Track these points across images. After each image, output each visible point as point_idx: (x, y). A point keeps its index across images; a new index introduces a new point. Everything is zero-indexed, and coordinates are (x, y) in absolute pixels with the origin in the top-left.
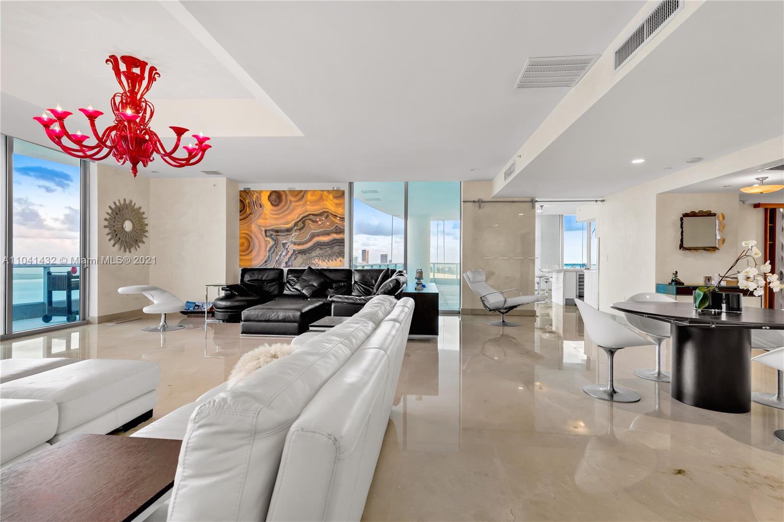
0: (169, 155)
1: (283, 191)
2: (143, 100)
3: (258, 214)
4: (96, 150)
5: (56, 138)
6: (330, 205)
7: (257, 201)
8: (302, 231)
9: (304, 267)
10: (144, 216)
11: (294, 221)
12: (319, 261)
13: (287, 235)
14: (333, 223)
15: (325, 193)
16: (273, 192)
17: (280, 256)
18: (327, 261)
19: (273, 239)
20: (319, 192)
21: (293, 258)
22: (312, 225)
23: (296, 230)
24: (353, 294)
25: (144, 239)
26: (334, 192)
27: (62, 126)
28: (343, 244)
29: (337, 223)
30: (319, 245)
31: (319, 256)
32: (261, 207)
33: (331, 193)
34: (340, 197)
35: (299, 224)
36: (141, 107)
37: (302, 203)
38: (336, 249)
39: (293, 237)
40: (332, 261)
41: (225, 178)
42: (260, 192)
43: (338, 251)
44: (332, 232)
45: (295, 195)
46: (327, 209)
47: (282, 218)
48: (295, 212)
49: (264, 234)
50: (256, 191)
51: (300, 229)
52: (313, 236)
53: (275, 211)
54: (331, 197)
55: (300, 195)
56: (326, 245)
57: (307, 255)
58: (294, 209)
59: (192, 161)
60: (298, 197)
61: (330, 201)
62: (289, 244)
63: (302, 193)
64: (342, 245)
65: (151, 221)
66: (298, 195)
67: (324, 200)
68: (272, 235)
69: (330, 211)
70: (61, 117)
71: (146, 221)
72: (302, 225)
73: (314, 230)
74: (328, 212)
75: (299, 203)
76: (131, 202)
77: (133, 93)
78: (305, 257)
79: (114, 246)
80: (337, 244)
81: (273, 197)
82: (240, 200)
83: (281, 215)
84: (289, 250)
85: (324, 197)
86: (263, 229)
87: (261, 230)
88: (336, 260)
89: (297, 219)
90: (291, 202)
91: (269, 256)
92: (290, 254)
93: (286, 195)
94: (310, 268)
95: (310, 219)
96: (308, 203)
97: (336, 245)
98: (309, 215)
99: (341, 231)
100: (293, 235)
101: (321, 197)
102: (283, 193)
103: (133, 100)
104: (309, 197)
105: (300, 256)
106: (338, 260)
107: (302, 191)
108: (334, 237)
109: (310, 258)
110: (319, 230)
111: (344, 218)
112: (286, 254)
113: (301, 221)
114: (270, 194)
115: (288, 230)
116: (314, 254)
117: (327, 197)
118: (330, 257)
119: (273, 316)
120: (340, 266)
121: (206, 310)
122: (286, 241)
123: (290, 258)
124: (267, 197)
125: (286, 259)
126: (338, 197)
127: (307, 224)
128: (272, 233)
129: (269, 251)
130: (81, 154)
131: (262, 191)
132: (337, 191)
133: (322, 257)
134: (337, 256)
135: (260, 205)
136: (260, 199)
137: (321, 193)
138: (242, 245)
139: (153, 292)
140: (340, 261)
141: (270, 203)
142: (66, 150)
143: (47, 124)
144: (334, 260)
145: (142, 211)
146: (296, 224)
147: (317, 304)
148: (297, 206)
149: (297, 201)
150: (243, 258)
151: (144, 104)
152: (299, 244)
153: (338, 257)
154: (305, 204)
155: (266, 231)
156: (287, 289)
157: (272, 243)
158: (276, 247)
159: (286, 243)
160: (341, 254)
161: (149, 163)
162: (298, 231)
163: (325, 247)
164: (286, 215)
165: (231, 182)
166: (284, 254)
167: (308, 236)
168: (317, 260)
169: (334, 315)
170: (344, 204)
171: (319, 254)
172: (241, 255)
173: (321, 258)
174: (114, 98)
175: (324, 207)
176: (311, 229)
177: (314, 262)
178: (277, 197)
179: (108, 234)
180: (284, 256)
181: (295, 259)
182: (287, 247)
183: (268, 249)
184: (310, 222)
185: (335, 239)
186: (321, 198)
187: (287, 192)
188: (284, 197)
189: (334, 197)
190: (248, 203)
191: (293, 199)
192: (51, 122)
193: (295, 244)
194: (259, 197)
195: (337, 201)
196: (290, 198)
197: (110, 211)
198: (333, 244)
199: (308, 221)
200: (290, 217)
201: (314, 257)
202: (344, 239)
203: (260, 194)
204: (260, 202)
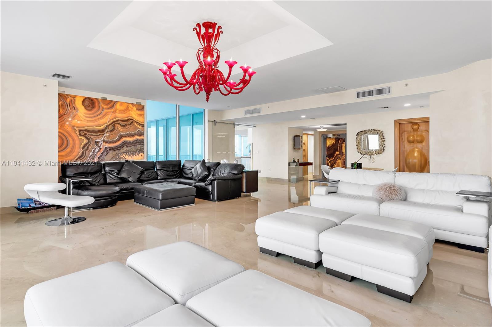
1: (97, 99)
3: (72, 115)
6: (134, 114)
7: (70, 104)
8: (113, 133)
9: (114, 160)
11: (106, 124)
12: (126, 156)
13: (99, 135)
14: (136, 128)
15: (131, 105)
16: (86, 99)
17: (94, 152)
18: (131, 156)
19: (87, 138)
20: (126, 104)
21: (105, 153)
22: (120, 129)
23: (107, 131)
26: (137, 105)
28: (143, 143)
29: (139, 128)
30: (125, 144)
31: (126, 153)
32: (75, 110)
33: (135, 106)
35: (110, 127)
37: (112, 110)
38: (139, 146)
39: (105, 137)
40: (136, 155)
41: (57, 81)
42: (74, 97)
43: (140, 148)
44: (135, 135)
45: (107, 103)
46: (132, 117)
47: (94, 121)
48: (107, 117)
49: (78, 134)
50: (70, 96)
51: (111, 131)
52: (121, 137)
53: (89, 114)
54: (135, 108)
55: (112, 104)
56: (131, 144)
57: (117, 151)
58: (105, 115)
60: (109, 106)
61: (134, 112)
62: (101, 142)
63: (113, 103)
64: (142, 144)
66: (108, 104)
67: (129, 110)
68: (86, 134)
69: (134, 119)
72: (113, 128)
73: (122, 132)
74: (132, 120)
75: (110, 110)
78: (115, 153)
80: (139, 143)
81: (87, 103)
83: (94, 119)
84: (101, 147)
85: (129, 108)
86: (77, 129)
87: (75, 129)
88: (138, 155)
89: (108, 122)
90: (103, 109)
91: (83, 153)
92: (102, 151)
93: (99, 103)
94: (119, 162)
95: (119, 124)
96: (117, 111)
97: (139, 144)
98: (118, 120)
99: (142, 134)
100: (105, 135)
101: (128, 107)
102: (96, 101)
104: (118, 106)
105: (111, 152)
106: (140, 155)
107: (112, 101)
108: (137, 138)
109: (119, 154)
110: (126, 132)
111: (144, 125)
112: (99, 151)
113: (112, 125)
114: (84, 100)
115: (102, 131)
116: (122, 150)
117: (132, 109)
118: (134, 153)
120: (142, 159)
122: (99, 140)
123: (102, 153)
124: (81, 102)
125: (99, 155)
126: (140, 109)
127: (116, 128)
128: (85, 132)
129: (83, 148)
131: (76, 96)
132: (139, 105)
133: (128, 152)
134: (139, 152)
135: (74, 108)
136: (74, 102)
137: (128, 104)
140: (141, 155)
141: (83, 107)
144: (137, 155)
146: (107, 127)
148: (108, 112)
149: (108, 109)
152: (110, 143)
153: (139, 153)
154: (115, 112)
155: (80, 131)
157: (86, 141)
158: (89, 145)
159: (99, 142)
160: (142, 151)
162: (109, 132)
163: (131, 145)
164: (99, 119)
166: (97, 150)
167: (118, 137)
168: (124, 155)
170: (144, 115)
171: (126, 150)
173: (127, 153)
175: (130, 115)
176: (120, 131)
177: (122, 157)
178: (90, 103)
180: (97, 153)
181: (106, 155)
182: (99, 145)
183: (82, 146)
184: (119, 126)
185: (137, 140)
186: (127, 109)
187: (100, 100)
188: (97, 104)
189: (137, 109)
191: (105, 107)
193: (106, 142)
194: (73, 101)
195: (139, 112)
196: (102, 105)
198: (136, 143)
199: (117, 125)
200: (102, 121)
201: (122, 153)
202: (144, 140)
203: (74, 98)
204: (74, 105)
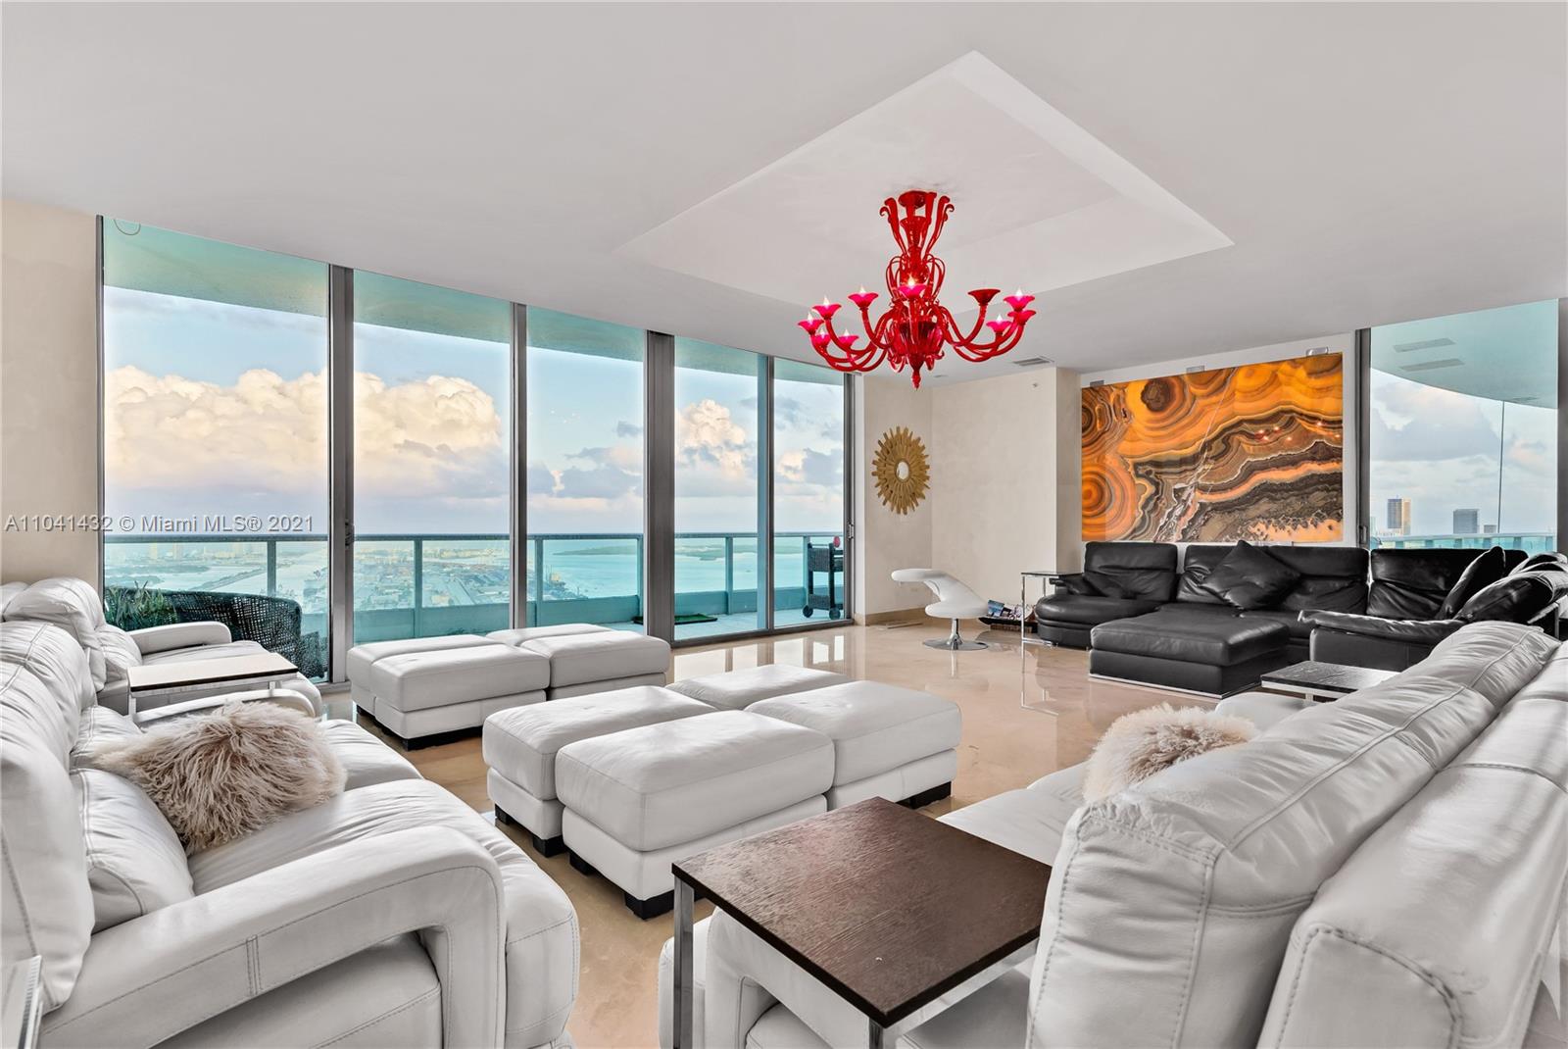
0: (966, 343)
1: (1177, 377)
2: (929, 257)
3: (1119, 431)
4: (868, 354)
5: (820, 346)
6: (1299, 394)
7: (1117, 405)
8: (1222, 461)
9: (1227, 541)
10: (925, 453)
11: (1203, 440)
12: (1267, 527)
13: (1185, 471)
14: (1307, 436)
15: (1285, 367)
16: (1151, 383)
17: (1170, 516)
18: (1289, 528)
19: (1152, 481)
20: (1268, 367)
21: (1200, 520)
22: (1247, 446)
23: (1207, 458)
24: (1370, 610)
25: (925, 492)
26: (1309, 362)
27: (829, 328)
28: (1337, 486)
29: (1321, 436)
30: (1266, 490)
31: (1268, 517)
32: (1126, 416)
33: (1301, 364)
34: (1328, 371)
35: (1214, 445)
36: (927, 270)
37: (1222, 396)
38: (1318, 498)
39: (1199, 475)
40: (1306, 526)
41: (1055, 369)
42: (1123, 387)
43: (1322, 503)
44: (1304, 460)
45: (1203, 381)
46: (1290, 403)
47: (1173, 435)
48: (1204, 420)
49: (1133, 472)
50: (1115, 386)
51: (1216, 458)
52: (1251, 470)
53: (1157, 421)
54: (1301, 373)
55: (1217, 381)
56: (1287, 491)
57: (1237, 515)
58: (1201, 413)
59: (1002, 347)
60: (1212, 387)
61: (1303, 385)
62: (1189, 490)
63: (1223, 376)
64: (1334, 490)
65: (934, 460)
66: (1209, 381)
67: (1280, 384)
68: (1150, 472)
69: (1298, 409)
70: (827, 313)
71: (927, 461)
72: (1223, 447)
73: (1254, 456)
74: (1292, 411)
75: (1214, 399)
76: (906, 430)
77: (915, 249)
78: (1229, 519)
79: (884, 504)
80: (1320, 487)
81: (1152, 394)
82: (1083, 407)
83: (1170, 430)
84: (1189, 503)
85: (1280, 375)
86: (1130, 461)
87: (1126, 463)
88: (1315, 526)
89: (1210, 433)
90: (1194, 398)
91: (1143, 518)
92: (1191, 514)
93: (1183, 385)
94: (1243, 544)
95: (1242, 433)
96: (1238, 395)
97: (1318, 490)
98: (1240, 423)
99: (1335, 455)
100: (1200, 470)
101: (1274, 376)
102: (1174, 381)
103: (915, 263)
104: (1240, 381)
105: (1217, 516)
106: (1324, 525)
107: (1221, 370)
108: (1309, 470)
109: (1243, 522)
110: (1268, 455)
111: (1340, 422)
112: (1184, 513)
113: (1220, 439)
114: (1146, 387)
115: (1194, 459)
116: (1252, 511)
117: (1290, 376)
118: (1299, 518)
119: (1158, 644)
120: (1330, 540)
121: (1021, 619)
122: (1183, 485)
123: (1193, 521)
124: (1140, 396)
125: (1184, 523)
126: (1322, 372)
127: (1235, 445)
128: (1149, 468)
129: (1144, 508)
130: (848, 365)
131: (1127, 384)
132: (1319, 357)
133: (1275, 518)
134: (1318, 515)
135: (1125, 413)
136: (1124, 399)
137: (1275, 367)
138: (1087, 495)
139: (937, 581)
140: (1330, 527)
141: (1145, 406)
142: (832, 361)
143: (811, 329)
144: (1311, 526)
145: (921, 444)
146: (1207, 446)
147: (1267, 629)
148: (1209, 405)
149: (1209, 395)
150: (1088, 521)
151: (930, 265)
152: (1215, 490)
153: (1321, 518)
154: (1232, 399)
155: (1136, 465)
156: (1186, 588)
157: (1150, 489)
158: (1158, 499)
159: (1183, 490)
160: (1334, 510)
161: (936, 361)
162: (1213, 461)
163: (1285, 495)
164: (1183, 427)
165: (1066, 374)
166: (1178, 512)
167: (1239, 472)
168: (1262, 526)
169: (1318, 659)
170: (1341, 386)
171: (1268, 511)
172: (1084, 516)
173: (1273, 520)
174: (890, 267)
175: (1282, 399)
176: (1244, 454)
177: (1254, 530)
178: (1161, 394)
179: (877, 486)
180: (1179, 518)
181: (1204, 524)
182: (1184, 498)
183: (1141, 502)
184: (1243, 438)
185: (1313, 475)
186: (1276, 381)
187: (1186, 379)
188: (1177, 390)
189: (1310, 374)
190: (1099, 410)
191: (1199, 392)
192: (817, 323)
193: (1203, 489)
194: (1122, 396)
195: (1318, 383)
196: (1192, 389)
197: (879, 449)
198: (1307, 486)
199: (1237, 437)
200: (1190, 434)
201: (1253, 519)
202: (1341, 474)
203: (1123, 389)
204: (1123, 406)
